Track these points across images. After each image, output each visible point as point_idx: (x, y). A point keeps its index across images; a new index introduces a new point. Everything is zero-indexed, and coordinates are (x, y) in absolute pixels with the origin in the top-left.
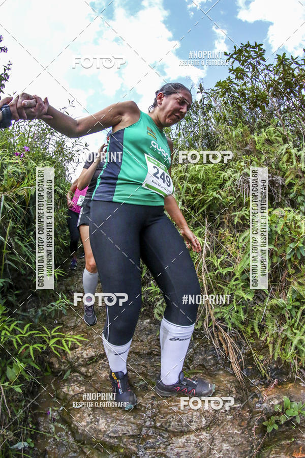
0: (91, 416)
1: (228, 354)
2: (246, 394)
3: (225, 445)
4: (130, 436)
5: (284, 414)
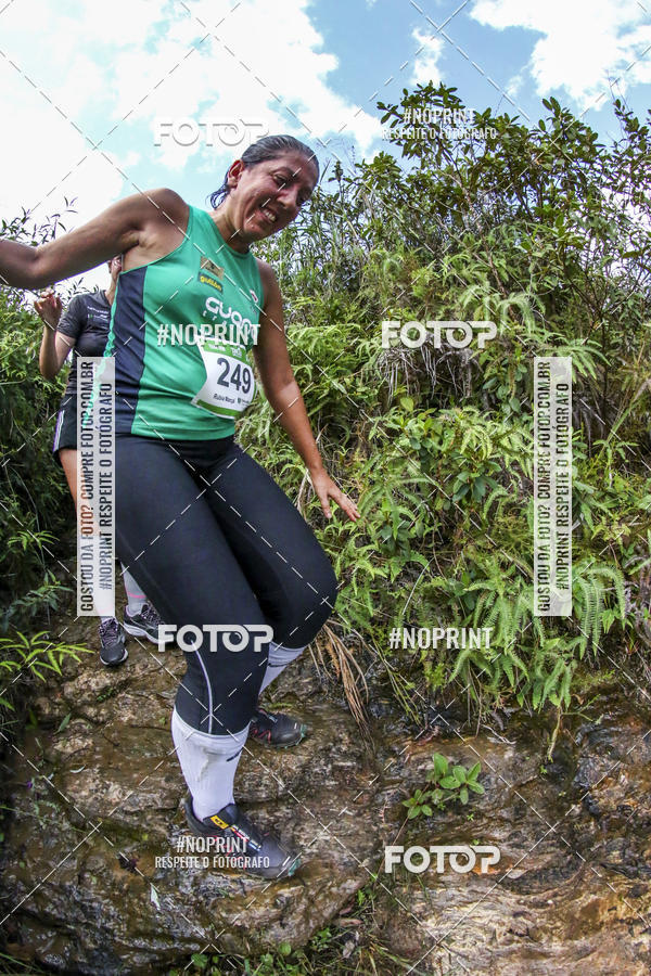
0: (98, 782)
1: (340, 673)
2: (371, 748)
4: (157, 810)
5: (441, 788)
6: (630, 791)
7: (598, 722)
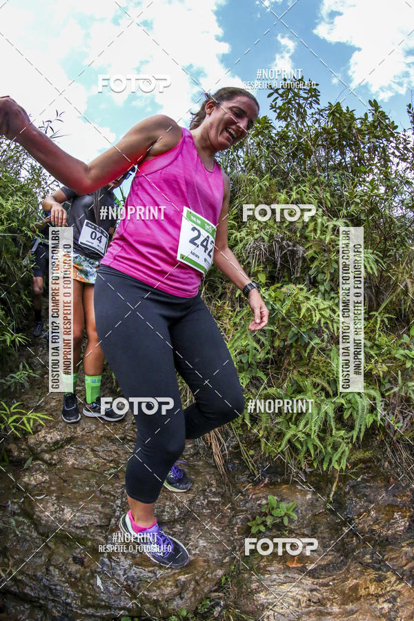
0: (56, 506)
1: (211, 443)
2: (229, 489)
3: (202, 542)
4: (97, 526)
5: (271, 515)
6: (376, 521)
7: (359, 479)
